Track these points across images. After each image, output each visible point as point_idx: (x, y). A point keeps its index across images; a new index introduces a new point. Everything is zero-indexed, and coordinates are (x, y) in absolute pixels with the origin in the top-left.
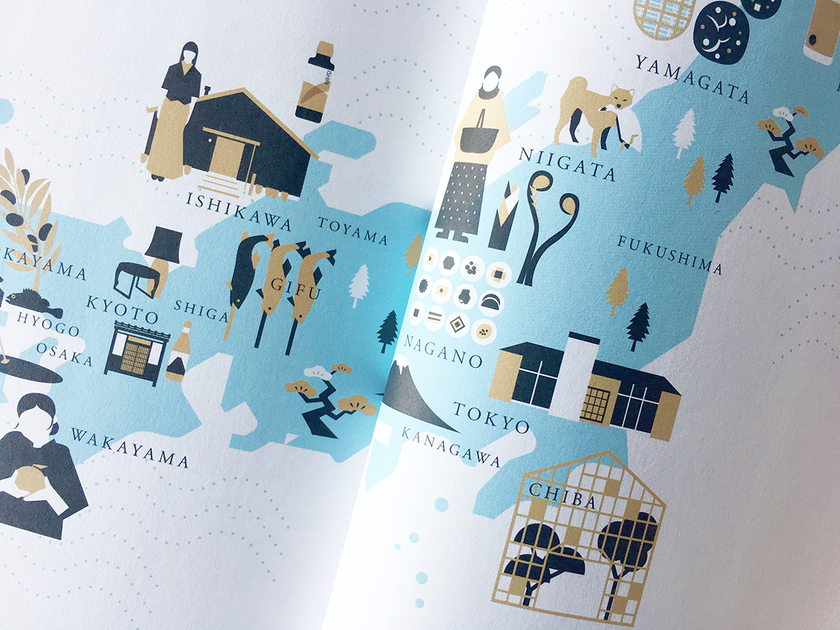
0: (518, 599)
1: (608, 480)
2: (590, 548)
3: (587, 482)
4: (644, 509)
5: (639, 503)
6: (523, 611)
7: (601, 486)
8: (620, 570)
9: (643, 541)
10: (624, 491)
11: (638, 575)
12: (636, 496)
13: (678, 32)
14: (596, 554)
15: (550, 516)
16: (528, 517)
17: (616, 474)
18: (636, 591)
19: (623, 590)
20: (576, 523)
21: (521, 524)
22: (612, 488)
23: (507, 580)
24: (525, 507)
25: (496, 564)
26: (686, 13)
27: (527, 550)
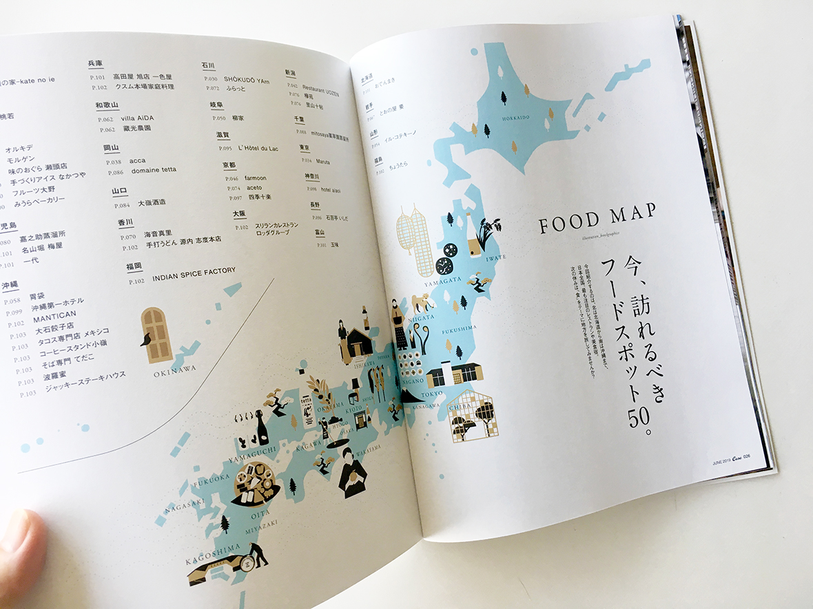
0: (461, 440)
1: (471, 398)
2: (474, 418)
3: (465, 401)
4: (486, 401)
5: (483, 400)
6: (463, 442)
7: (469, 400)
8: (486, 421)
9: (490, 410)
10: (477, 399)
11: (493, 420)
12: (481, 399)
13: (432, 272)
14: (477, 419)
15: (459, 414)
16: (453, 416)
17: (472, 395)
18: (495, 425)
19: (490, 426)
20: (467, 413)
21: (452, 419)
22: (473, 399)
23: (455, 436)
24: (451, 414)
25: (451, 433)
26: (432, 266)
27: (457, 426)
